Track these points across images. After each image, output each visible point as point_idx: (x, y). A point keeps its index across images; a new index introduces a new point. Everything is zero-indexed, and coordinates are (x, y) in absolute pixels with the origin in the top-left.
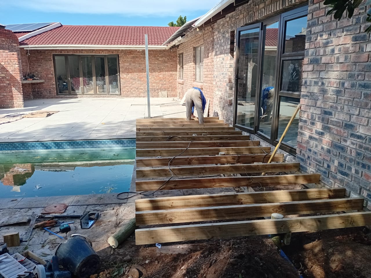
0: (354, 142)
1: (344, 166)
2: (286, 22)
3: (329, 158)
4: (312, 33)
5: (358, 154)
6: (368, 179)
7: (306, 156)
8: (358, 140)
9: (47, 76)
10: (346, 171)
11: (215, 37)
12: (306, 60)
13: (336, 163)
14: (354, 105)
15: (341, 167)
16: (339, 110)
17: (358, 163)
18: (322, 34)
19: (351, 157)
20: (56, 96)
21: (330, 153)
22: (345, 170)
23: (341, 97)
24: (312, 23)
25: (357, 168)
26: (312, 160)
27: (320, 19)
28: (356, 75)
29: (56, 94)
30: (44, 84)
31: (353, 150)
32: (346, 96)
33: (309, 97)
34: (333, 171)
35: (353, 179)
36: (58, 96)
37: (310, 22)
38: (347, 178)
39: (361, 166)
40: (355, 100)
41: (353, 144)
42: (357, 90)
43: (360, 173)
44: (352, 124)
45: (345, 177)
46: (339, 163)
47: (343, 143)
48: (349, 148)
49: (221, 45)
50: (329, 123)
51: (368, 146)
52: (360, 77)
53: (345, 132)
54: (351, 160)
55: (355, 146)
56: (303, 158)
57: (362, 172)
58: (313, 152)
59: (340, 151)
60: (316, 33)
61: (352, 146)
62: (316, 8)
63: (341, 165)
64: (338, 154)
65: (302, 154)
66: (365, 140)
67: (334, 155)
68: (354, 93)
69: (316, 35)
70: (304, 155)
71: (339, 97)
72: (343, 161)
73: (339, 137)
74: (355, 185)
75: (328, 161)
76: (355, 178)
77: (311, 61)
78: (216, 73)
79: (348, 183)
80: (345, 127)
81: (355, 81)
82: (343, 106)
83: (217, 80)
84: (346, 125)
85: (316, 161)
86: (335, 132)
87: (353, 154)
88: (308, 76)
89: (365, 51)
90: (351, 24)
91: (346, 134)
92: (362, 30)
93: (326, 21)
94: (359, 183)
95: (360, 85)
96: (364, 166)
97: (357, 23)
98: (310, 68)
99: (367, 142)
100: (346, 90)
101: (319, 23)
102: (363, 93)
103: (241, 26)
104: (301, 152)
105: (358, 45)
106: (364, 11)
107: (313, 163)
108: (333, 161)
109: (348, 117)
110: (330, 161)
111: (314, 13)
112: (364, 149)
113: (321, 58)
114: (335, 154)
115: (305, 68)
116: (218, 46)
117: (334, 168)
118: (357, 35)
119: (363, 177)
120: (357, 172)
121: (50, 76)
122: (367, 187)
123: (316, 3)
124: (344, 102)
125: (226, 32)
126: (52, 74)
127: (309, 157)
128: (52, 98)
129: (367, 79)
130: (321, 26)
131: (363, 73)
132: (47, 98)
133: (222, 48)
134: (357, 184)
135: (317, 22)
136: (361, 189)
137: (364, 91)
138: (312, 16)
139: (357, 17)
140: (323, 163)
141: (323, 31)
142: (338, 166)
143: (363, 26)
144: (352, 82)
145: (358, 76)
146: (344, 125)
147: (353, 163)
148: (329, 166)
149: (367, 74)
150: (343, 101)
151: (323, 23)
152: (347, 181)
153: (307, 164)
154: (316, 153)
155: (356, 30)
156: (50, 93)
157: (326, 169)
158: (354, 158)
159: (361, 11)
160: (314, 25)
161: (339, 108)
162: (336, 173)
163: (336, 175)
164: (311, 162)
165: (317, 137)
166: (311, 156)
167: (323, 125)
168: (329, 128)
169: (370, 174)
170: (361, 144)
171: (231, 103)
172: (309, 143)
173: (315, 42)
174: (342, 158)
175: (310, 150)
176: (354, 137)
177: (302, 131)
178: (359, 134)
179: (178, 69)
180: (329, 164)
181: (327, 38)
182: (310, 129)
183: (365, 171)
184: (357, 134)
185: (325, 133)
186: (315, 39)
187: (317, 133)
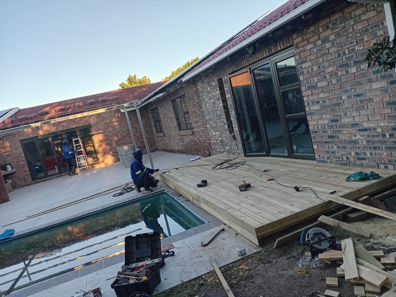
0: (362, 134)
1: (360, 154)
2: (276, 63)
3: (346, 152)
4: (303, 68)
5: (368, 142)
6: (381, 156)
7: (326, 157)
8: (365, 132)
9: (18, 164)
10: (363, 156)
11: (199, 87)
12: (303, 88)
13: (353, 154)
14: (354, 110)
15: (357, 155)
16: (343, 116)
17: (370, 148)
18: (312, 67)
19: (363, 145)
20: (32, 182)
21: (346, 148)
22: (361, 156)
23: (342, 107)
24: (301, 61)
25: (370, 152)
26: (332, 159)
27: (307, 58)
28: (349, 90)
29: (31, 181)
30: (16, 174)
31: (363, 140)
32: (345, 105)
33: (314, 113)
34: (352, 160)
35: (370, 160)
36: (34, 182)
37: (299, 61)
38: (365, 161)
39: (373, 149)
40: (354, 106)
41: (362, 136)
42: (354, 99)
43: (374, 154)
44: (357, 122)
45: (363, 161)
46: (355, 153)
47: (354, 138)
48: (360, 140)
49: (208, 92)
50: (338, 127)
51: (373, 134)
52: (352, 90)
53: (353, 130)
54: (364, 148)
55: (364, 137)
56: (323, 160)
57: (375, 153)
58: (331, 152)
59: (353, 144)
60: (307, 67)
61: (361, 138)
62: (302, 50)
63: (357, 154)
64: (352, 147)
65: (321, 157)
66: (370, 131)
67: (349, 149)
68: (352, 102)
69: (307, 69)
70: (323, 157)
71: (340, 108)
72: (358, 151)
73: (349, 135)
74: (373, 163)
75: (345, 155)
76: (371, 159)
77: (308, 88)
78: (207, 117)
79: (367, 164)
80: (352, 127)
81: (350, 94)
82: (346, 113)
83: (212, 122)
84: (352, 125)
85: (336, 158)
86: (345, 132)
87: (365, 143)
88: (308, 99)
89: (350, 73)
90: (334, 57)
91: (354, 132)
92: (344, 60)
93: (313, 58)
94: (375, 161)
95: (354, 96)
96: (375, 148)
97: (338, 56)
98: (309, 92)
99: (372, 131)
100: (345, 101)
101: (308, 60)
102: (358, 101)
103: (228, 73)
104: (320, 156)
105: (344, 70)
106: (341, 48)
107: (333, 161)
108: (350, 153)
109: (352, 119)
110: (347, 154)
111: (301, 54)
112: (372, 137)
113: (317, 84)
114: (350, 147)
115: (304, 94)
116: (205, 94)
117: (352, 158)
118: (342, 64)
119: (377, 156)
120: (371, 154)
121: (21, 163)
122: (382, 162)
123: (301, 47)
124: (346, 110)
125: (212, 81)
126: (24, 161)
127: (328, 158)
128: (28, 185)
129: (358, 90)
130: (310, 62)
131: (354, 87)
132: (23, 187)
133: (211, 95)
134: (374, 162)
135: (305, 60)
136: (378, 165)
137: (359, 99)
138: (300, 57)
139: (338, 52)
140: (342, 157)
141: (313, 65)
142: (355, 155)
143: (344, 58)
144: (348, 94)
145: (351, 90)
146: (350, 125)
147: (366, 149)
148: (347, 158)
149: (357, 87)
150: (344, 109)
151: (311, 60)
152: (366, 163)
153: (328, 163)
154: (333, 152)
155: (339, 60)
156: (25, 181)
157: (346, 161)
158: (366, 146)
159: (340, 49)
160: (303, 62)
161: (343, 115)
162: (355, 161)
163: (356, 162)
164: (332, 161)
165: (331, 140)
166: (330, 156)
167: (333, 131)
168: (339, 131)
169: (381, 152)
170: (368, 134)
171: (234, 138)
172: (325, 147)
173: (308, 74)
174: (356, 149)
175: (328, 152)
176: (361, 131)
177: (316, 140)
178: (364, 128)
179: (153, 124)
180: (348, 156)
181: (317, 69)
182: (322, 137)
183: (377, 151)
184: (363, 128)
185: (337, 135)
186: (307, 72)
187: (330, 137)
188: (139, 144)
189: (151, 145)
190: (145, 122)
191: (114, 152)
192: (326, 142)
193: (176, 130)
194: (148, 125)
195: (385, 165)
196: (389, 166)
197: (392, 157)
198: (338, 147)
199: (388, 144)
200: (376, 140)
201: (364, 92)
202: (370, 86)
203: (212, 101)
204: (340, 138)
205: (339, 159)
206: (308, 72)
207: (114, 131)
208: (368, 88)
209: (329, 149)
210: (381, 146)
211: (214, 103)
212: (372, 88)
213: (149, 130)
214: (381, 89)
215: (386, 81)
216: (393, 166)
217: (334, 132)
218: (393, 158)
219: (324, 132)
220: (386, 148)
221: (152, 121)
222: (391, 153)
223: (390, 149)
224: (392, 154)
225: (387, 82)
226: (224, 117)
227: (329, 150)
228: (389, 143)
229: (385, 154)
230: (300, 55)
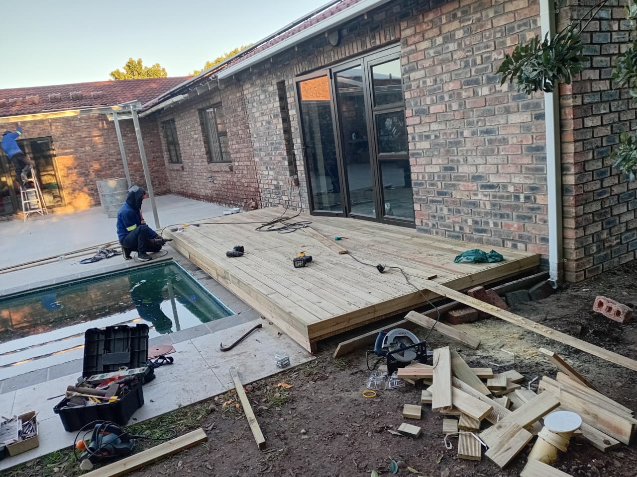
0: (486, 193)
1: (480, 223)
2: (371, 67)
3: (460, 219)
4: (412, 79)
5: (494, 205)
6: (509, 228)
7: (430, 225)
8: (490, 190)
10: (483, 227)
11: (246, 92)
12: (408, 113)
13: (470, 222)
14: (479, 154)
15: (476, 225)
16: (462, 163)
17: (495, 215)
18: (424, 80)
19: (486, 210)
21: (460, 213)
22: (481, 226)
23: (461, 149)
24: (409, 68)
25: (495, 221)
26: (439, 227)
27: (419, 63)
28: (475, 122)
31: (487, 203)
32: (467, 146)
33: (421, 155)
34: (468, 232)
35: (493, 233)
37: (407, 67)
38: (486, 235)
39: (499, 216)
40: (479, 148)
41: (485, 196)
42: (480, 138)
43: (500, 225)
44: (481, 174)
45: (484, 234)
46: (473, 221)
47: (474, 198)
48: (482, 202)
49: (261, 103)
50: (452, 179)
51: (502, 194)
52: (480, 123)
53: (474, 185)
54: (487, 214)
55: (488, 197)
56: (426, 228)
57: (501, 223)
58: (438, 218)
59: (472, 207)
60: (417, 79)
61: (484, 198)
62: (412, 50)
63: (476, 222)
64: (470, 211)
65: (424, 224)
66: (498, 189)
67: (465, 214)
68: (477, 141)
69: (418, 82)
70: (427, 224)
71: (459, 149)
72: (477, 218)
73: (467, 193)
74: (497, 239)
75: (459, 222)
76: (495, 231)
77: (416, 113)
78: (256, 145)
79: (488, 240)
80: (473, 180)
81: (475, 129)
82: (466, 158)
83: (263, 154)
84: (474, 177)
85: (445, 226)
86: (462, 188)
87: (488, 206)
88: (414, 130)
89: (480, 95)
90: (459, 67)
91: (475, 188)
92: (473, 73)
93: (428, 65)
94: (500, 236)
95: (482, 132)
96: (502, 216)
97: (465, 66)
98: (417, 120)
99: (501, 190)
100: (467, 140)
101: (419, 67)
102: (486, 140)
103: (296, 74)
104: (422, 222)
105: (471, 90)
106: (471, 53)
107: (440, 231)
108: (466, 221)
109: (474, 168)
110: (462, 222)
111: (411, 56)
112: (499, 198)
113: (429, 108)
114: (466, 212)
115: (409, 121)
116: (255, 104)
117: (468, 228)
118: (469, 79)
119: (503, 228)
120: (496, 224)
122: (510, 237)
123: (411, 45)
124: (467, 153)
125: (269, 84)
127: (434, 225)
129: (488, 124)
130: (423, 71)
131: (483, 118)
133: (265, 107)
134: (498, 237)
135: (416, 66)
136: (503, 242)
137: (488, 137)
138: (408, 60)
139: (465, 60)
140: (454, 227)
141: (426, 76)
142: (473, 224)
143: (473, 69)
144: (473, 129)
145: (478, 122)
146: (470, 178)
147: (490, 216)
148: (461, 228)
149: (487, 119)
150: (465, 152)
151: (424, 68)
152: (486, 238)
153: (433, 234)
154: (442, 218)
155: (466, 73)
157: (458, 232)
158: (489, 211)
159: (469, 54)
160: (412, 70)
161: (462, 160)
162: (472, 233)
163: (472, 235)
164: (438, 230)
165: (441, 199)
166: (437, 223)
167: (445, 184)
168: (454, 185)
169: (510, 222)
170: (495, 193)
171: (297, 183)
172: (430, 208)
173: (418, 90)
174: (475, 215)
175: (434, 217)
176: (485, 188)
177: (419, 197)
178: (491, 184)
179: (164, 148)
180: (462, 226)
181: (432, 84)
182: (428, 192)
183: (505, 221)
184: (488, 184)
185: (450, 192)
186: (416, 86)
187: (440, 194)
188: (138, 180)
189: (160, 182)
190: (151, 141)
191: (92, 190)
192: (433, 201)
193: (203, 161)
194: (155, 149)
195: (513, 243)
196: (519, 244)
197: (524, 231)
198: (449, 210)
199: (520, 210)
200: (505, 204)
201: (496, 127)
202: (506, 118)
203: (266, 118)
204: (453, 197)
205: (449, 228)
206: (418, 87)
207: (94, 153)
208: (503, 121)
209: (437, 212)
210: (510, 213)
211: (269, 123)
212: (509, 123)
213: (157, 157)
214: (522, 124)
215: (530, 113)
216: (524, 245)
217: (446, 186)
218: (526, 233)
219: (433, 185)
220: (518, 217)
221: (163, 142)
222: (524, 225)
223: (524, 219)
224: (526, 226)
225: (532, 115)
226: (283, 147)
227: (436, 214)
228: (523, 209)
229: (516, 226)
230: (408, 58)
